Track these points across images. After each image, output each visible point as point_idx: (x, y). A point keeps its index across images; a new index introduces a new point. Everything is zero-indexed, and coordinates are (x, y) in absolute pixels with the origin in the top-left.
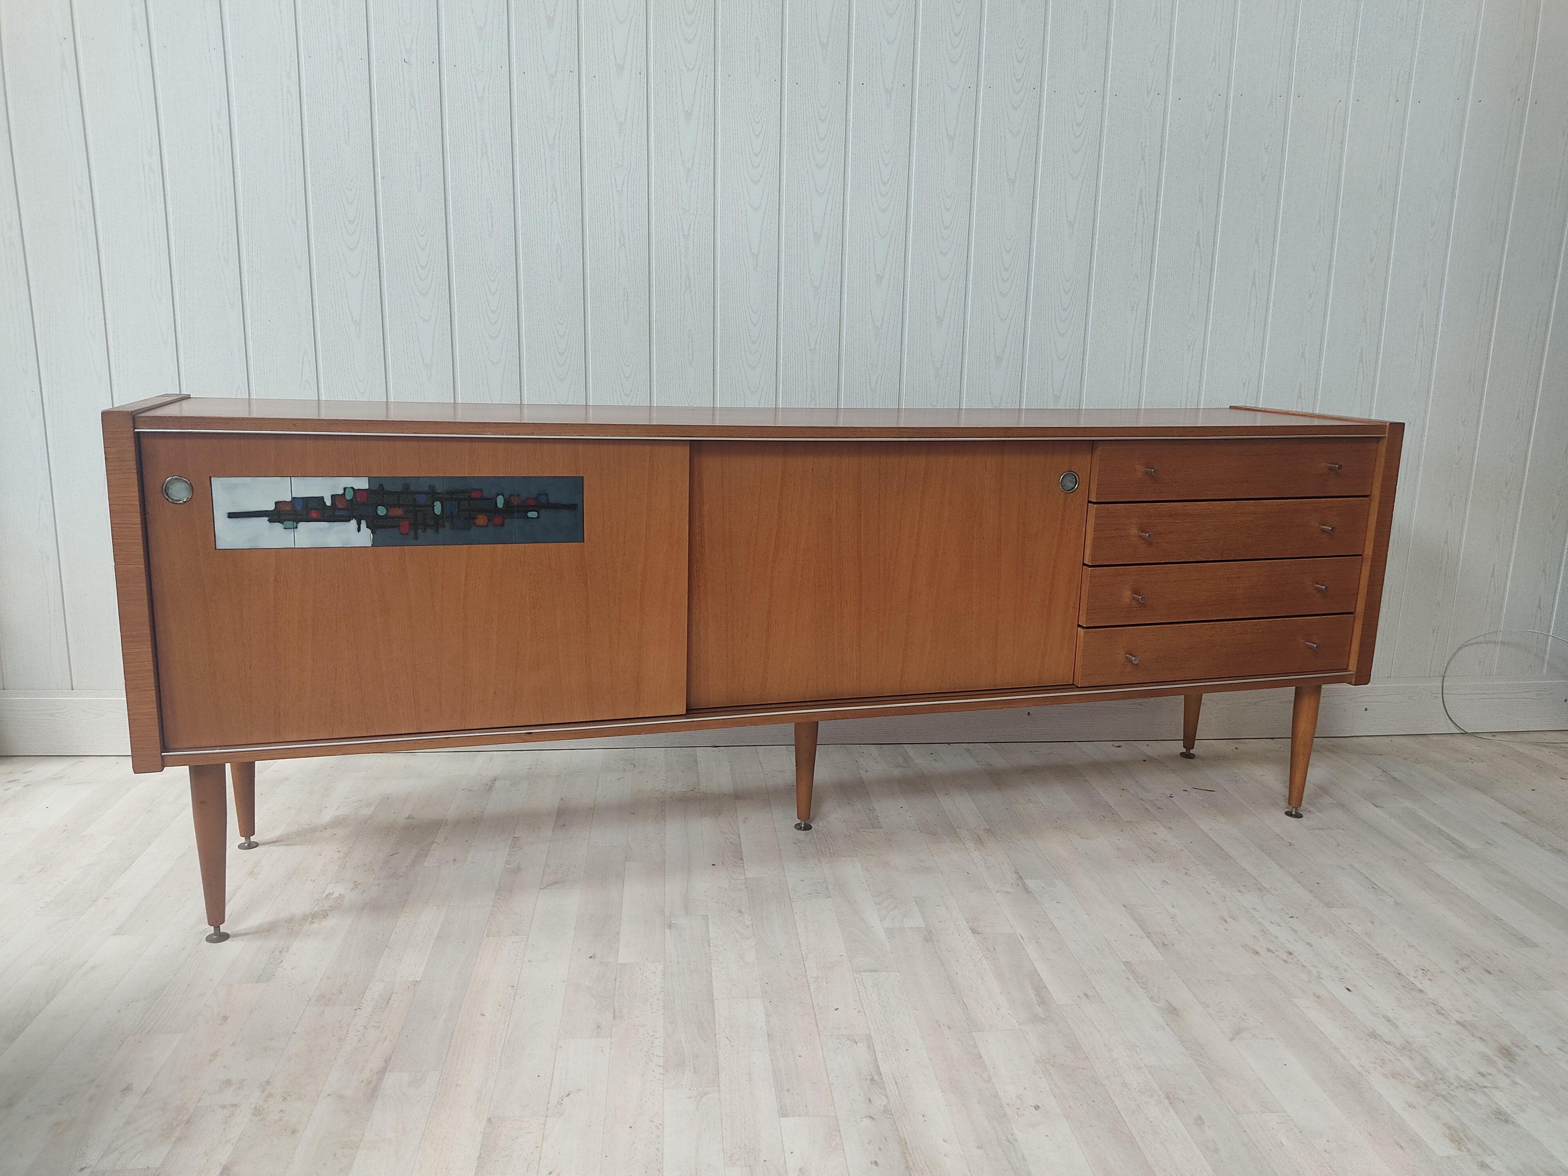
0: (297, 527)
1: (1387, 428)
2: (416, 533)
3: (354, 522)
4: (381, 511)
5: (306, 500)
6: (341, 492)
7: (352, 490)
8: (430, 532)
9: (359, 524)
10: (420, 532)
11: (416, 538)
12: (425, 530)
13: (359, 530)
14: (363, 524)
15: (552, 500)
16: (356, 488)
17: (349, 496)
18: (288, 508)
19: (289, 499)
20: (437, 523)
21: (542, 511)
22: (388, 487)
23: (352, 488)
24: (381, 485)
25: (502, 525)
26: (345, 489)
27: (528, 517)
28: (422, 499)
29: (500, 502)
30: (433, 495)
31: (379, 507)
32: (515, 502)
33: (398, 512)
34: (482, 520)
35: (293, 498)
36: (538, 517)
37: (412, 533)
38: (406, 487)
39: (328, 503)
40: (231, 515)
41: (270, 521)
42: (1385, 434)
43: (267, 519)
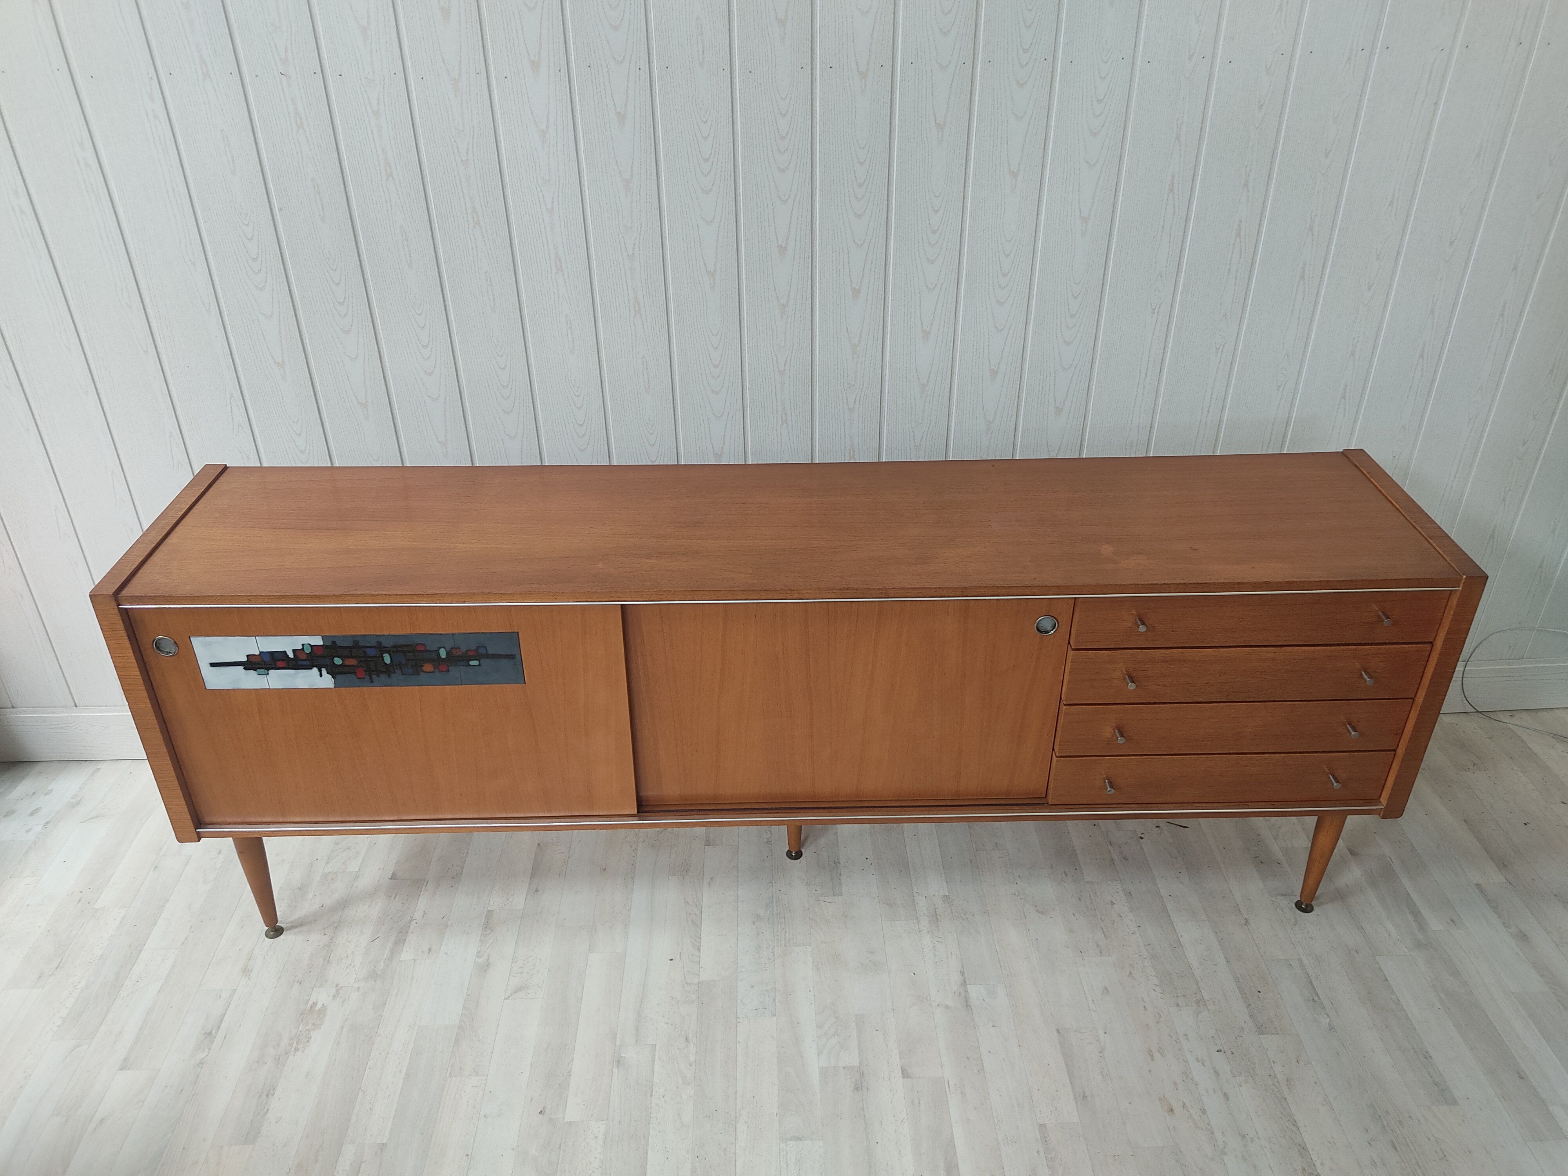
0: (268, 674)
1: (1463, 581)
2: (371, 679)
3: (315, 670)
4: (338, 661)
5: (272, 654)
6: (301, 647)
7: (309, 646)
8: (383, 677)
9: (320, 671)
10: (374, 676)
11: (372, 682)
12: (378, 676)
13: (321, 675)
14: (324, 671)
15: (491, 651)
16: (312, 644)
17: (308, 650)
18: (258, 660)
19: (257, 653)
20: (388, 670)
21: (482, 661)
22: (339, 643)
23: (309, 644)
24: (334, 642)
25: (448, 671)
26: (303, 645)
27: (470, 665)
28: (371, 652)
29: (443, 654)
30: (381, 649)
31: (335, 659)
32: (456, 653)
33: (352, 662)
34: (428, 667)
35: (261, 652)
36: (479, 665)
37: (368, 678)
38: (356, 642)
39: (291, 655)
40: (212, 665)
41: (245, 669)
42: (1459, 587)
43: (241, 668)
